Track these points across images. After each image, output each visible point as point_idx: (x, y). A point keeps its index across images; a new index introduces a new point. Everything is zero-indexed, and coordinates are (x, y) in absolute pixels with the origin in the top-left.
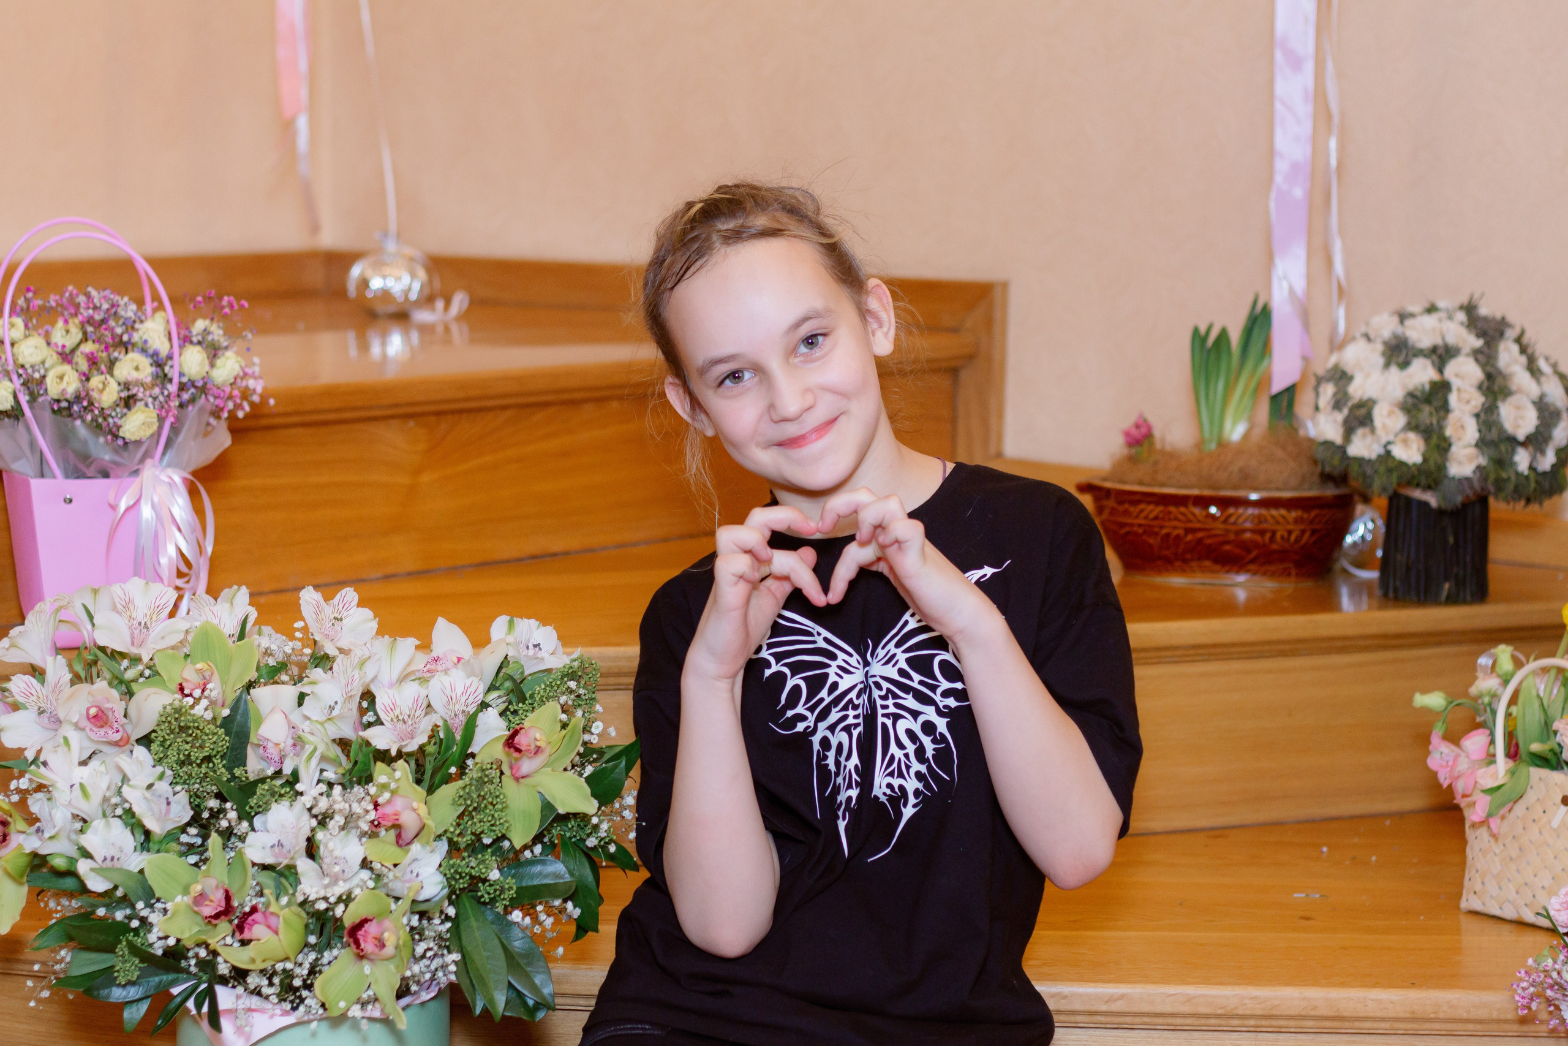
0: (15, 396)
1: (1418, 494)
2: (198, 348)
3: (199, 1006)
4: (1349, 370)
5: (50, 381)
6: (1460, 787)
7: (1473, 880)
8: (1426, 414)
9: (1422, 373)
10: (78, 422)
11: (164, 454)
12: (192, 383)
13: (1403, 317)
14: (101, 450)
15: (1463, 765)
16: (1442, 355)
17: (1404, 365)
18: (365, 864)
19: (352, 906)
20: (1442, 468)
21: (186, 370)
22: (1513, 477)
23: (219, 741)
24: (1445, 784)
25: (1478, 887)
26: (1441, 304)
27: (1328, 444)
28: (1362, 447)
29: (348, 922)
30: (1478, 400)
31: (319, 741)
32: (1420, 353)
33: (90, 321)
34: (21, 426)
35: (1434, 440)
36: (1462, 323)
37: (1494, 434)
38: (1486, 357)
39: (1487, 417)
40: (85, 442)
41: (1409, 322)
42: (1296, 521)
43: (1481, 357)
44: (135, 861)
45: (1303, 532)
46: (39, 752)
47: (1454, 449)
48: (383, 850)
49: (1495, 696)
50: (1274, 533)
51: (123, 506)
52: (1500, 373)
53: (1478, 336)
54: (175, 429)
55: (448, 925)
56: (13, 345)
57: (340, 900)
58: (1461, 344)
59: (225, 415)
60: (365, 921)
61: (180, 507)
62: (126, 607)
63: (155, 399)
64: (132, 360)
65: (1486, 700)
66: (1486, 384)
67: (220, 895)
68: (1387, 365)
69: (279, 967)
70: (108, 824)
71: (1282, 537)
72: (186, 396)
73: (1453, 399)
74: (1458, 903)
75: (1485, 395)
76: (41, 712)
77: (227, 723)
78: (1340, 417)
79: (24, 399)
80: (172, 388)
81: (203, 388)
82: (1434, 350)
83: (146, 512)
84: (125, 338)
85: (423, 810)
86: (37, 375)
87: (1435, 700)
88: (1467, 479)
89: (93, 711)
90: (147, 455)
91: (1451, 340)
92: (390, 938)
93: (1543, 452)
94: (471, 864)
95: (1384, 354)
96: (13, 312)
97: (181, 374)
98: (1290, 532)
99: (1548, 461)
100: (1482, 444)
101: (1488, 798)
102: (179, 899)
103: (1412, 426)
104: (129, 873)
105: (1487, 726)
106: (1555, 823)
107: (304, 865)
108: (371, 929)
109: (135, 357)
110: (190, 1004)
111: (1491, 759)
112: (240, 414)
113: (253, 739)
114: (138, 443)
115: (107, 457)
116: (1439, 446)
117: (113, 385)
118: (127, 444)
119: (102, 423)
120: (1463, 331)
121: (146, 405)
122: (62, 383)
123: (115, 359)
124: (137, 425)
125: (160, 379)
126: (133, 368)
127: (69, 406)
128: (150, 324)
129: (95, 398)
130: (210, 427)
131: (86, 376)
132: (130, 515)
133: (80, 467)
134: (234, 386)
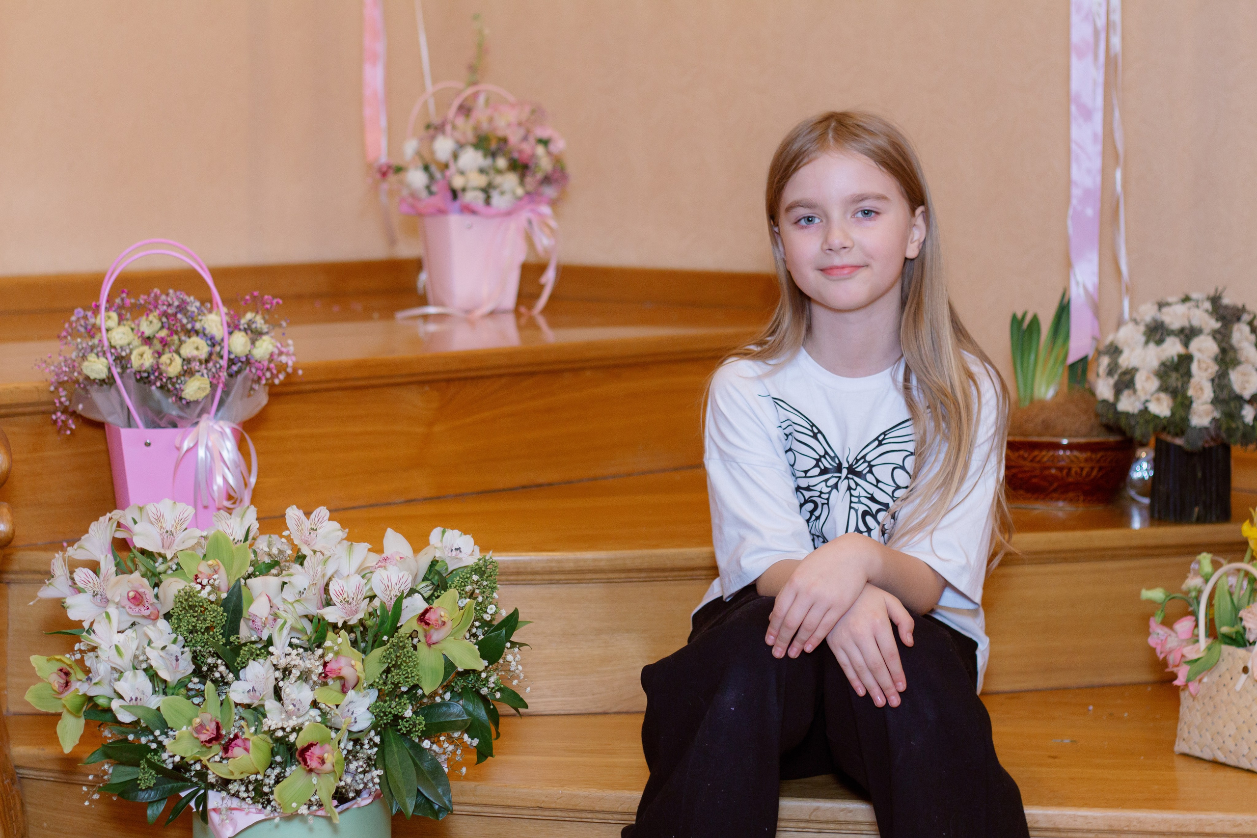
0: (109, 369)
1: (1171, 439)
2: (244, 333)
3: (197, 806)
4: (1120, 345)
5: (134, 358)
6: (1171, 659)
7: (1183, 729)
8: (1174, 379)
9: (1172, 348)
10: (153, 388)
11: (218, 410)
12: (239, 359)
13: (1161, 305)
14: (169, 408)
15: (1173, 644)
16: (1188, 334)
17: (1160, 342)
18: (315, 704)
19: (301, 733)
20: (1186, 420)
21: (233, 349)
22: (1241, 427)
23: (219, 615)
24: (1161, 657)
25: (1186, 735)
26: (1194, 296)
27: (1104, 402)
28: (1127, 404)
29: (300, 745)
30: (1214, 368)
31: (290, 616)
32: (1171, 333)
33: (165, 314)
34: (113, 391)
35: (1179, 398)
36: (1207, 311)
37: (1225, 395)
38: (1222, 337)
39: (1220, 382)
40: (159, 402)
41: (1165, 310)
42: (1086, 460)
43: (1218, 336)
44: (155, 701)
45: (1092, 468)
46: (92, 623)
47: (1194, 406)
48: (328, 696)
49: (1200, 592)
50: (1070, 469)
51: (185, 447)
52: (1232, 348)
53: (1217, 320)
54: (226, 392)
55: (376, 749)
56: (108, 330)
57: (293, 730)
58: (1204, 327)
59: (265, 382)
60: (311, 745)
61: (229, 449)
62: (158, 520)
63: (209, 370)
64: (194, 342)
65: (1193, 594)
66: (1220, 356)
67: (213, 725)
68: (1147, 342)
69: (252, 778)
70: (135, 675)
71: (1076, 472)
72: (235, 368)
73: (1194, 367)
74: (1173, 748)
75: (1217, 365)
76: (95, 595)
77: (224, 604)
78: (1111, 381)
79: (116, 371)
80: (224, 363)
81: (248, 361)
82: (1182, 330)
83: (201, 453)
84: (190, 326)
85: (359, 666)
86: (124, 354)
87: (1157, 594)
88: (1206, 429)
89: (132, 594)
90: (203, 411)
91: (1196, 323)
92: (329, 758)
94: (393, 706)
95: (1145, 334)
96: (108, 309)
97: (230, 353)
98: (1082, 469)
100: (1216, 401)
101: (1190, 669)
102: (184, 728)
103: (1163, 389)
104: (149, 709)
105: (1194, 614)
106: (1238, 687)
107: (271, 705)
108: (316, 750)
109: (195, 340)
110: (192, 804)
111: (1195, 639)
112: (277, 382)
113: (245, 614)
114: (197, 402)
115: (175, 412)
116: (1183, 403)
117: (178, 361)
118: (188, 403)
119: (171, 388)
120: (1206, 317)
121: (202, 375)
122: (142, 359)
123: (181, 342)
124: (196, 390)
125: (213, 357)
126: (195, 348)
127: (148, 376)
128: (210, 316)
129: (165, 370)
130: (253, 391)
131: (160, 355)
132: (191, 455)
133: (157, 419)
134: (271, 358)
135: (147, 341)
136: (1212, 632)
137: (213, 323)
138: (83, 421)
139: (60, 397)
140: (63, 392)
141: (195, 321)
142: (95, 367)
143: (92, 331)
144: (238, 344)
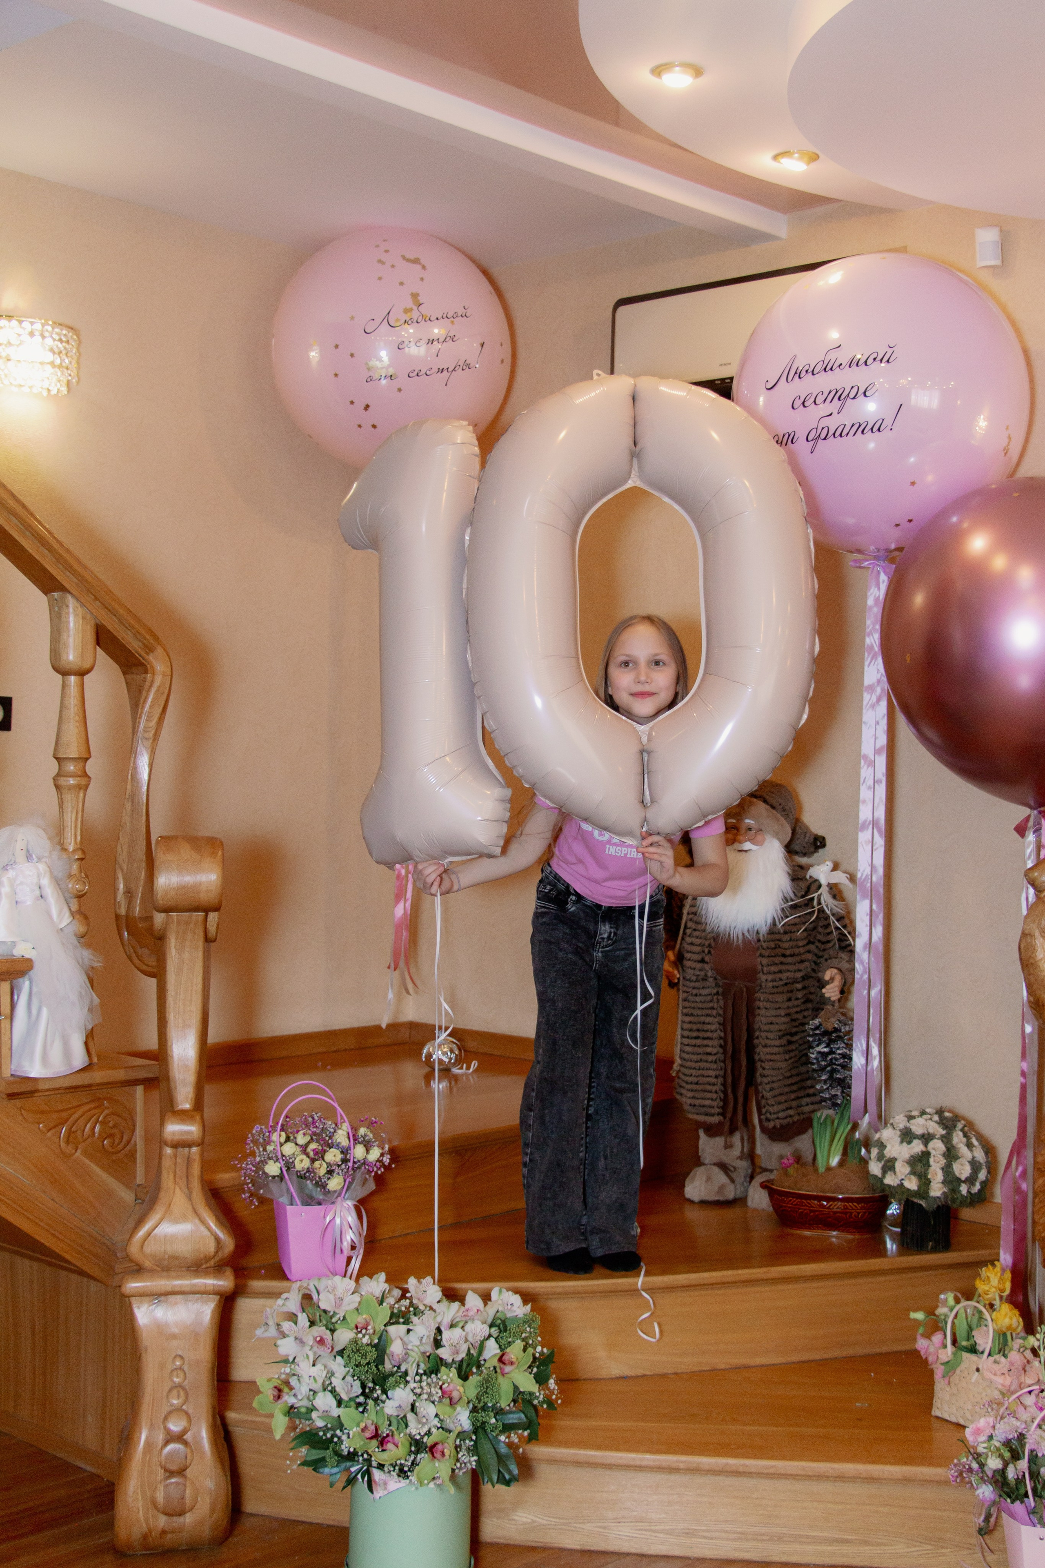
0: (281, 1169)
1: (916, 1200)
2: (362, 1145)
3: (363, 1478)
4: (885, 1142)
5: (297, 1162)
6: (930, 1359)
7: (937, 1402)
8: (919, 1167)
9: (917, 1147)
10: (309, 1182)
12: (359, 1161)
13: (910, 1118)
14: (318, 1194)
15: (932, 1349)
16: (926, 1138)
17: (909, 1143)
18: (437, 1415)
19: (431, 1437)
20: (927, 1192)
21: (356, 1156)
22: (960, 1197)
23: (372, 1354)
24: (924, 1357)
25: (939, 1406)
26: (928, 1110)
27: (875, 1176)
28: (890, 1180)
29: (429, 1444)
30: (943, 1161)
31: (417, 1354)
32: (917, 1137)
33: (314, 1133)
34: (283, 1183)
35: (923, 1179)
36: (936, 1122)
37: (950, 1178)
38: (947, 1139)
39: (947, 1170)
40: (311, 1191)
41: (912, 1121)
42: (862, 1208)
43: (945, 1140)
44: (336, 1412)
45: (865, 1213)
46: (295, 1358)
47: (932, 1184)
48: (444, 1409)
49: (946, 1316)
50: (851, 1213)
51: (328, 1219)
52: (953, 1147)
53: (943, 1129)
54: (351, 1183)
55: (472, 1443)
56: (280, 1145)
57: (426, 1434)
58: (936, 1133)
59: (373, 1174)
60: (436, 1444)
61: (352, 1218)
62: (333, 1290)
63: (342, 1170)
64: (333, 1152)
65: (943, 1317)
66: (947, 1154)
67: (373, 1427)
68: (902, 1142)
69: (398, 1462)
70: (325, 1395)
71: (855, 1216)
72: (356, 1168)
73: (931, 1160)
74: (930, 1412)
75: (946, 1159)
76: (296, 1338)
77: (376, 1346)
78: (880, 1165)
80: (350, 1164)
81: (365, 1162)
82: (923, 1136)
83: (338, 1221)
84: (330, 1141)
85: (462, 1390)
86: (291, 1160)
87: (919, 1316)
88: (938, 1197)
89: (318, 1339)
90: (339, 1195)
91: (931, 1131)
92: (447, 1452)
93: (974, 1185)
94: (481, 1415)
95: (900, 1136)
96: (281, 1131)
97: (354, 1158)
98: (859, 1213)
99: (977, 1187)
100: (944, 1182)
101: (943, 1367)
102: (355, 1429)
103: (913, 1173)
104: (334, 1417)
105: (944, 1330)
106: (973, 1381)
107: (410, 1417)
108: (439, 1447)
109: (333, 1151)
110: (359, 1476)
111: (945, 1346)
112: (379, 1172)
113: (388, 1352)
114: (335, 1191)
115: (321, 1197)
116: (925, 1182)
117: (325, 1165)
118: (329, 1191)
119: (321, 1185)
120: (936, 1126)
121: (338, 1174)
122: (302, 1163)
123: (324, 1152)
124: (335, 1183)
125: (345, 1161)
126: (333, 1156)
127: (305, 1174)
128: (340, 1132)
129: (317, 1171)
130: (366, 1180)
131: (313, 1161)
132: (331, 1223)
133: (309, 1201)
134: (378, 1161)
135: (304, 1149)
136: (954, 1342)
137: (341, 1137)
138: (263, 1201)
139: (248, 1184)
140: (249, 1181)
141: (330, 1137)
142: (273, 1168)
143: (268, 1142)
144: (359, 1152)
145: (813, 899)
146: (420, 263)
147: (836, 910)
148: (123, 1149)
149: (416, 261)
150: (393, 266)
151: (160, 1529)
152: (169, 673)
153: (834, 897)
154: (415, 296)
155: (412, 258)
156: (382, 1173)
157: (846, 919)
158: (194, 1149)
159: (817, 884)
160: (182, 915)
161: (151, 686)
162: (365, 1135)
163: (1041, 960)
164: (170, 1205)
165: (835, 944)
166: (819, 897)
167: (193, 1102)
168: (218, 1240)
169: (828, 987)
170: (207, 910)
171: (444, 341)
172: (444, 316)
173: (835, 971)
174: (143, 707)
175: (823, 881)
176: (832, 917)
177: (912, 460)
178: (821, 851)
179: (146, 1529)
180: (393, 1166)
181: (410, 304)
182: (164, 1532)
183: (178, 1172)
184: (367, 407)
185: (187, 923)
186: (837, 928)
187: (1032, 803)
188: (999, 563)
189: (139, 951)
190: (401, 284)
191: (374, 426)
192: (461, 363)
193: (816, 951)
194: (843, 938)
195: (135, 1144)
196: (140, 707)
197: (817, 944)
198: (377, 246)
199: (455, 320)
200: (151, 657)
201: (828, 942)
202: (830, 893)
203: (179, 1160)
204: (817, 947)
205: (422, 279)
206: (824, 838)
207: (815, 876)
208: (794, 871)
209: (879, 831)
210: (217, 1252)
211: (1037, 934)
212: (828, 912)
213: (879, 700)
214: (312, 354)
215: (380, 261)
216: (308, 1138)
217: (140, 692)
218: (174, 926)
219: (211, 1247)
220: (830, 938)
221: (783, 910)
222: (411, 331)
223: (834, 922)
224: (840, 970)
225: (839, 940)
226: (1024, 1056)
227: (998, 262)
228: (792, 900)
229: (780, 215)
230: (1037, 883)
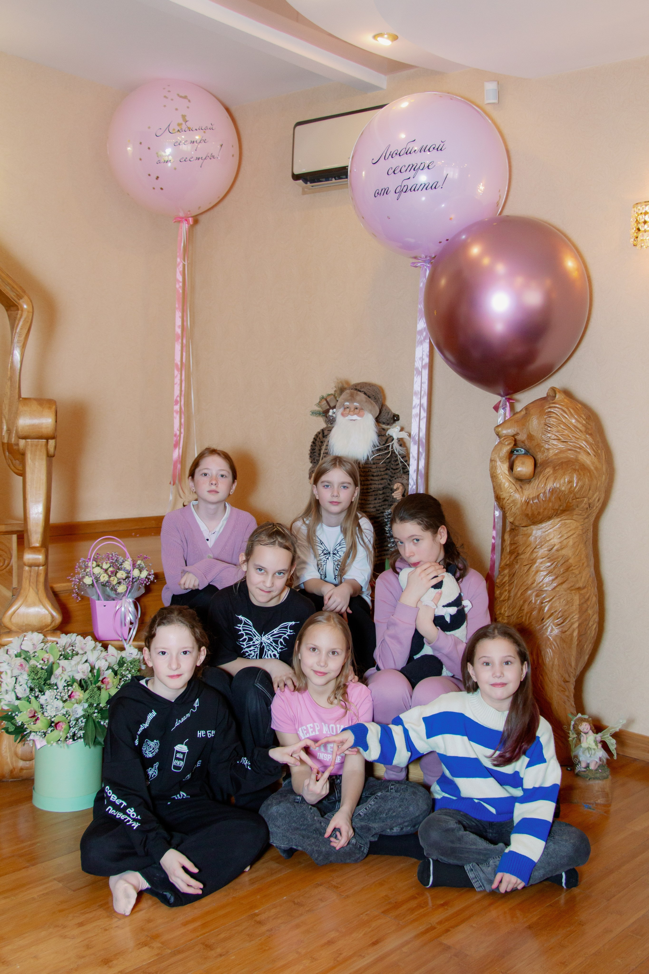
0: (93, 581)
2: (137, 569)
5: (101, 577)
10: (108, 588)
11: (128, 595)
12: (136, 578)
14: (113, 594)
21: (134, 575)
33: (112, 562)
34: (94, 589)
40: (109, 593)
51: (117, 608)
54: (131, 589)
56: (93, 568)
59: (144, 585)
61: (132, 608)
63: (126, 582)
72: (134, 581)
79: (95, 581)
80: (131, 579)
81: (139, 578)
83: (123, 609)
84: (120, 567)
86: (98, 576)
90: (124, 595)
96: (93, 560)
97: (133, 576)
109: (122, 572)
112: (147, 584)
114: (122, 593)
115: (114, 596)
117: (116, 579)
118: (119, 593)
119: (114, 589)
121: (124, 584)
122: (104, 578)
123: (117, 572)
124: (121, 589)
125: (127, 577)
126: (121, 574)
127: (106, 584)
128: (126, 562)
129: (112, 582)
130: (140, 588)
131: (110, 577)
132: (119, 610)
133: (108, 598)
134: (146, 577)
135: (106, 571)
137: (127, 565)
138: (83, 598)
139: (75, 589)
140: (76, 587)
141: (121, 565)
142: (88, 581)
143: (87, 567)
144: (136, 573)
145: (389, 446)
146: (187, 99)
147: (401, 452)
148: (5, 569)
149: (185, 97)
150: (172, 100)
151: (20, 768)
152: (31, 311)
153: (401, 445)
154: (184, 117)
155: (183, 95)
156: (149, 584)
157: (406, 457)
158: (41, 568)
159: (391, 438)
160: (33, 441)
161: (21, 318)
162: (140, 564)
163: (499, 474)
164: (26, 597)
165: (400, 470)
166: (393, 444)
167: (41, 543)
168: (52, 616)
169: (395, 492)
170: (47, 438)
171: (200, 142)
172: (200, 128)
173: (399, 484)
174: (16, 329)
175: (395, 437)
176: (399, 456)
177: (443, 205)
178: (397, 422)
179: (11, 767)
180: (155, 581)
181: (181, 121)
182: (22, 769)
183: (31, 580)
184: (157, 178)
185: (37, 446)
186: (402, 462)
187: (502, 393)
188: (486, 261)
189: (14, 462)
190: (177, 109)
191: (162, 189)
192: (209, 155)
193: (390, 474)
194: (405, 467)
195: (12, 566)
196: (15, 329)
197: (391, 470)
198: (164, 89)
199: (206, 131)
200: (21, 301)
201: (397, 469)
202: (398, 443)
203: (32, 574)
204: (391, 472)
205: (188, 107)
206: (398, 416)
207: (391, 434)
208: (379, 431)
209: (424, 409)
210: (52, 622)
211: (498, 460)
212: (397, 453)
213: (425, 339)
214: (129, 149)
215: (165, 97)
216: (108, 565)
217: (15, 320)
218: (29, 447)
219: (49, 620)
220: (398, 467)
221: (373, 451)
222: (183, 137)
223: (400, 459)
224: (402, 484)
225: (403, 469)
226: (494, 527)
227: (496, 101)
228: (378, 446)
229: (383, 76)
230: (500, 434)
